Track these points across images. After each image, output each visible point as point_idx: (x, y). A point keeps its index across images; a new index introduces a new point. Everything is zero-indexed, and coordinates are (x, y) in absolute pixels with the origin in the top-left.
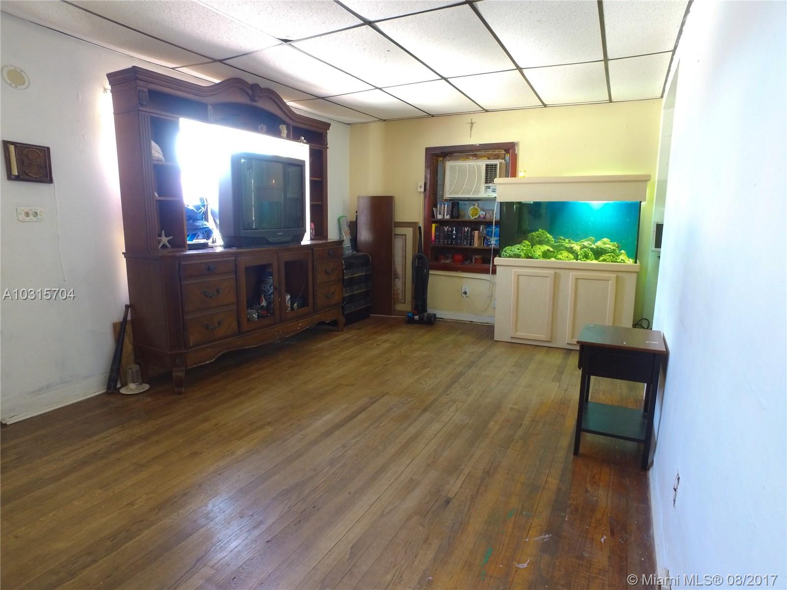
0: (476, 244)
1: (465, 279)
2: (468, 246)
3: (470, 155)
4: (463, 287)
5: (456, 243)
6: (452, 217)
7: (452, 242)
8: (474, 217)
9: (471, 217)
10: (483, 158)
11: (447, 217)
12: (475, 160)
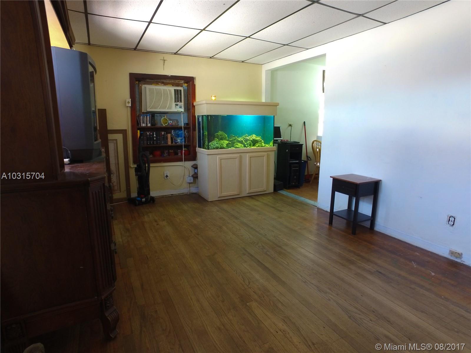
0: (169, 143)
1: (166, 168)
2: (165, 145)
3: (159, 82)
4: (165, 173)
5: (157, 143)
6: (152, 125)
7: (153, 143)
8: (165, 125)
9: (163, 125)
10: (169, 85)
11: (149, 125)
12: (163, 85)
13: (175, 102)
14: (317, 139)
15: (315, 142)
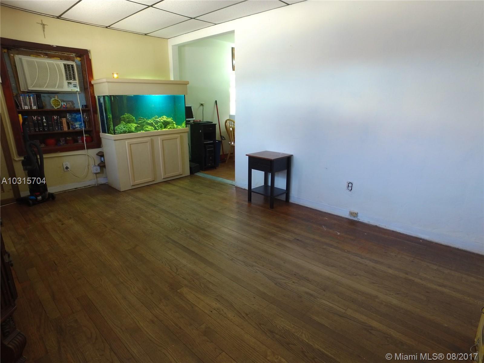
0: (66, 129)
1: (64, 158)
2: (60, 131)
3: (41, 53)
4: (64, 164)
5: (49, 130)
6: (39, 107)
7: (44, 130)
8: (57, 107)
9: (54, 107)
10: (55, 58)
11: (34, 108)
12: (47, 58)
13: (67, 79)
14: (230, 117)
15: (228, 121)
